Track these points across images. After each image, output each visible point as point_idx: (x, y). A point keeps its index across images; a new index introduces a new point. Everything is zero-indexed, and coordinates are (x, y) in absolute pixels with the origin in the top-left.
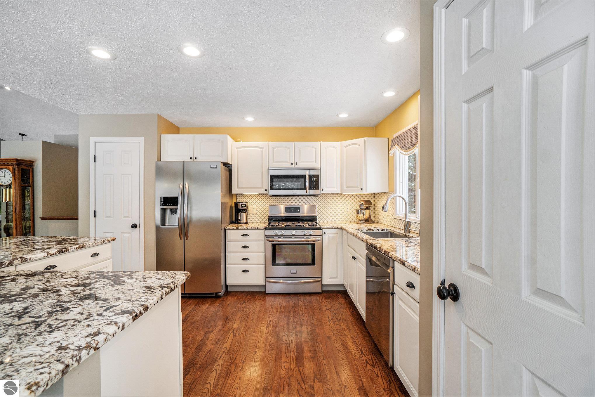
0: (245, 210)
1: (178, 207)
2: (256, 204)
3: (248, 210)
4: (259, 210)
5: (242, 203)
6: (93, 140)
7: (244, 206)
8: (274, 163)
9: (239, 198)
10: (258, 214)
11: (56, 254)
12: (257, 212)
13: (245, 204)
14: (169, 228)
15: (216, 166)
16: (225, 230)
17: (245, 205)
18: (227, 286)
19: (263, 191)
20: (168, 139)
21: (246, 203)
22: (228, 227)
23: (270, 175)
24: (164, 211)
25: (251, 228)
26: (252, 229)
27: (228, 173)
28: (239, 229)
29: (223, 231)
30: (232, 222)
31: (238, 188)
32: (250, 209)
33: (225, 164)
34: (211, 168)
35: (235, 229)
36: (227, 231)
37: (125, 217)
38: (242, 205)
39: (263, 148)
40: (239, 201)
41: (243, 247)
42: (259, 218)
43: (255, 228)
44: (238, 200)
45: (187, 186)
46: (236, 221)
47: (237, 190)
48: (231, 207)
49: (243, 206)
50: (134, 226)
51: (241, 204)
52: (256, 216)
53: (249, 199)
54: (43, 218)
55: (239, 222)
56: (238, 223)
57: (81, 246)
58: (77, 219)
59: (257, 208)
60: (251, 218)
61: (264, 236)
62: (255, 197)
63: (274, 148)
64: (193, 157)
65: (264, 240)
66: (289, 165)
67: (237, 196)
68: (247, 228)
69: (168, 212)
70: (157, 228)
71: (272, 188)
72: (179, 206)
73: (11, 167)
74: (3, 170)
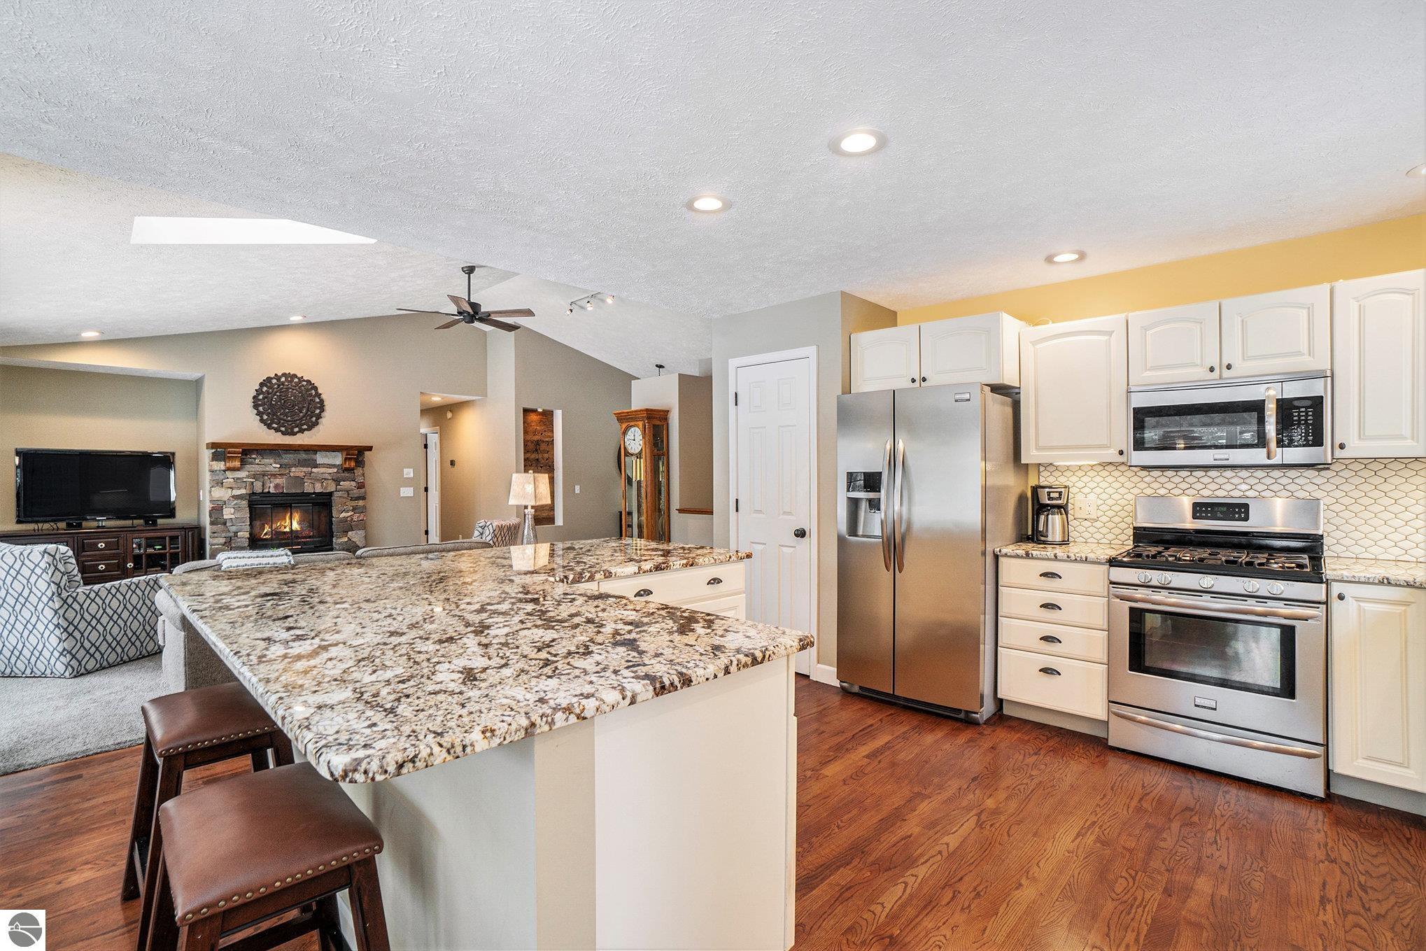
0: (1062, 509)
1: (880, 495)
2: (1098, 490)
3: (1070, 506)
4: (1104, 508)
5: (1050, 487)
6: (733, 363)
7: (1057, 495)
8: (1148, 373)
9: (1045, 474)
10: (1104, 519)
11: (651, 571)
12: (1100, 513)
13: (1059, 490)
14: (863, 543)
15: (967, 396)
16: (996, 557)
17: (1060, 493)
18: (1000, 703)
19: (1111, 454)
20: (869, 342)
21: (1063, 490)
22: (1004, 551)
23: (1134, 408)
24: (854, 504)
25: (1068, 557)
26: (1072, 561)
27: (1009, 410)
28: (1033, 558)
29: (989, 559)
30: (1022, 538)
31: (1038, 448)
32: (1078, 505)
33: (997, 389)
34: (956, 401)
35: (1022, 557)
36: (1001, 560)
37: (785, 513)
38: (1049, 493)
39: (1110, 333)
40: (1045, 483)
41: (1045, 606)
42: (1104, 530)
43: (1078, 559)
44: (1042, 479)
45: (901, 446)
46: (1030, 534)
47: (1034, 452)
48: (1022, 499)
49: (1052, 495)
50: (801, 534)
51: (1047, 490)
52: (1098, 524)
53: (1074, 479)
54: (680, 511)
55: (1043, 538)
56: (1039, 542)
57: (691, 563)
58: (712, 513)
59: (1100, 502)
60: (1081, 529)
61: (1107, 582)
62: (1092, 473)
63: (1145, 329)
64: (917, 378)
65: (1106, 594)
66: (1200, 373)
67: (1042, 469)
68: (1056, 557)
69: (864, 506)
70: (841, 540)
71: (1139, 445)
72: (883, 491)
73: (641, 423)
74: (633, 429)
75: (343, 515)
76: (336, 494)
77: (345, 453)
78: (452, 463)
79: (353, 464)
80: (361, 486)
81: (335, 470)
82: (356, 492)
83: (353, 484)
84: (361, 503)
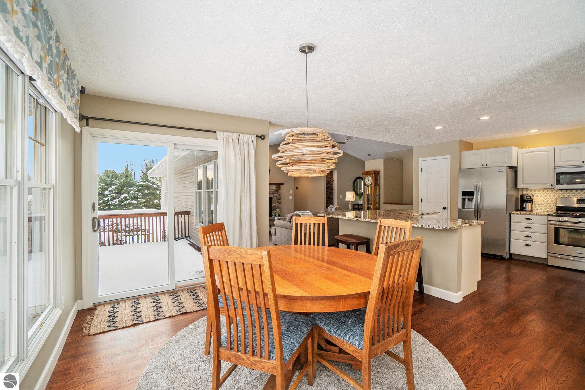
0: (531, 201)
1: (473, 197)
2: (543, 196)
3: (534, 201)
4: (546, 201)
5: (527, 195)
6: (421, 159)
7: (530, 197)
8: (562, 163)
9: (525, 191)
10: (546, 204)
12: (544, 202)
13: (530, 196)
14: (468, 211)
15: (502, 170)
16: (510, 214)
17: (531, 197)
18: (511, 255)
19: (549, 186)
20: (467, 154)
21: (531, 196)
22: (513, 212)
23: (556, 173)
24: (464, 200)
25: (534, 214)
27: (514, 173)
28: (522, 214)
29: (508, 215)
30: (517, 210)
31: (523, 184)
32: (536, 200)
33: (510, 168)
34: (499, 171)
35: (519, 214)
36: (512, 215)
37: (439, 203)
38: (527, 197)
39: (549, 152)
40: (525, 194)
41: (526, 227)
42: (546, 207)
43: (537, 214)
44: (523, 193)
45: (480, 183)
46: (521, 208)
47: (522, 185)
48: (517, 199)
49: (528, 197)
50: (444, 208)
51: (526, 196)
52: (543, 206)
53: (535, 193)
54: (384, 203)
55: (524, 209)
56: (523, 211)
59: (544, 199)
60: (537, 207)
61: (547, 220)
62: (541, 191)
63: (561, 150)
64: (484, 164)
65: (547, 224)
66: (579, 163)
67: (523, 190)
68: (530, 214)
69: (467, 200)
70: (460, 211)
71: (558, 183)
72: (475, 197)
73: (371, 175)
74: (368, 177)
75: (275, 204)
76: (274, 198)
77: (277, 185)
78: (297, 188)
79: (278, 189)
80: (279, 195)
81: (273, 191)
82: (278, 197)
83: (278, 195)
84: (279, 201)
